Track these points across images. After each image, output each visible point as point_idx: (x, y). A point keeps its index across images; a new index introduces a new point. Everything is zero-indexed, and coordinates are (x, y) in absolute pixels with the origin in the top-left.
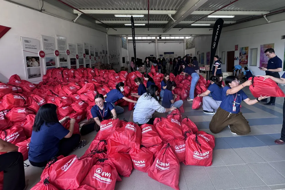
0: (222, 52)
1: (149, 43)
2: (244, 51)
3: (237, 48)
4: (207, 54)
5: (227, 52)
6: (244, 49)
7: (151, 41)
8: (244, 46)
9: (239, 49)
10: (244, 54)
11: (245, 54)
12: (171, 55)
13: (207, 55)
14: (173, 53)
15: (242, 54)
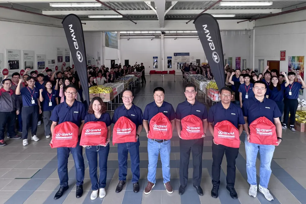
0: (260, 60)
1: (151, 39)
2: (296, 63)
3: (284, 56)
4: (236, 60)
5: (268, 61)
6: (296, 59)
7: (154, 37)
8: (296, 55)
9: (287, 58)
10: (296, 68)
11: (298, 69)
12: (185, 57)
13: (236, 62)
14: (188, 54)
15: (292, 67)
